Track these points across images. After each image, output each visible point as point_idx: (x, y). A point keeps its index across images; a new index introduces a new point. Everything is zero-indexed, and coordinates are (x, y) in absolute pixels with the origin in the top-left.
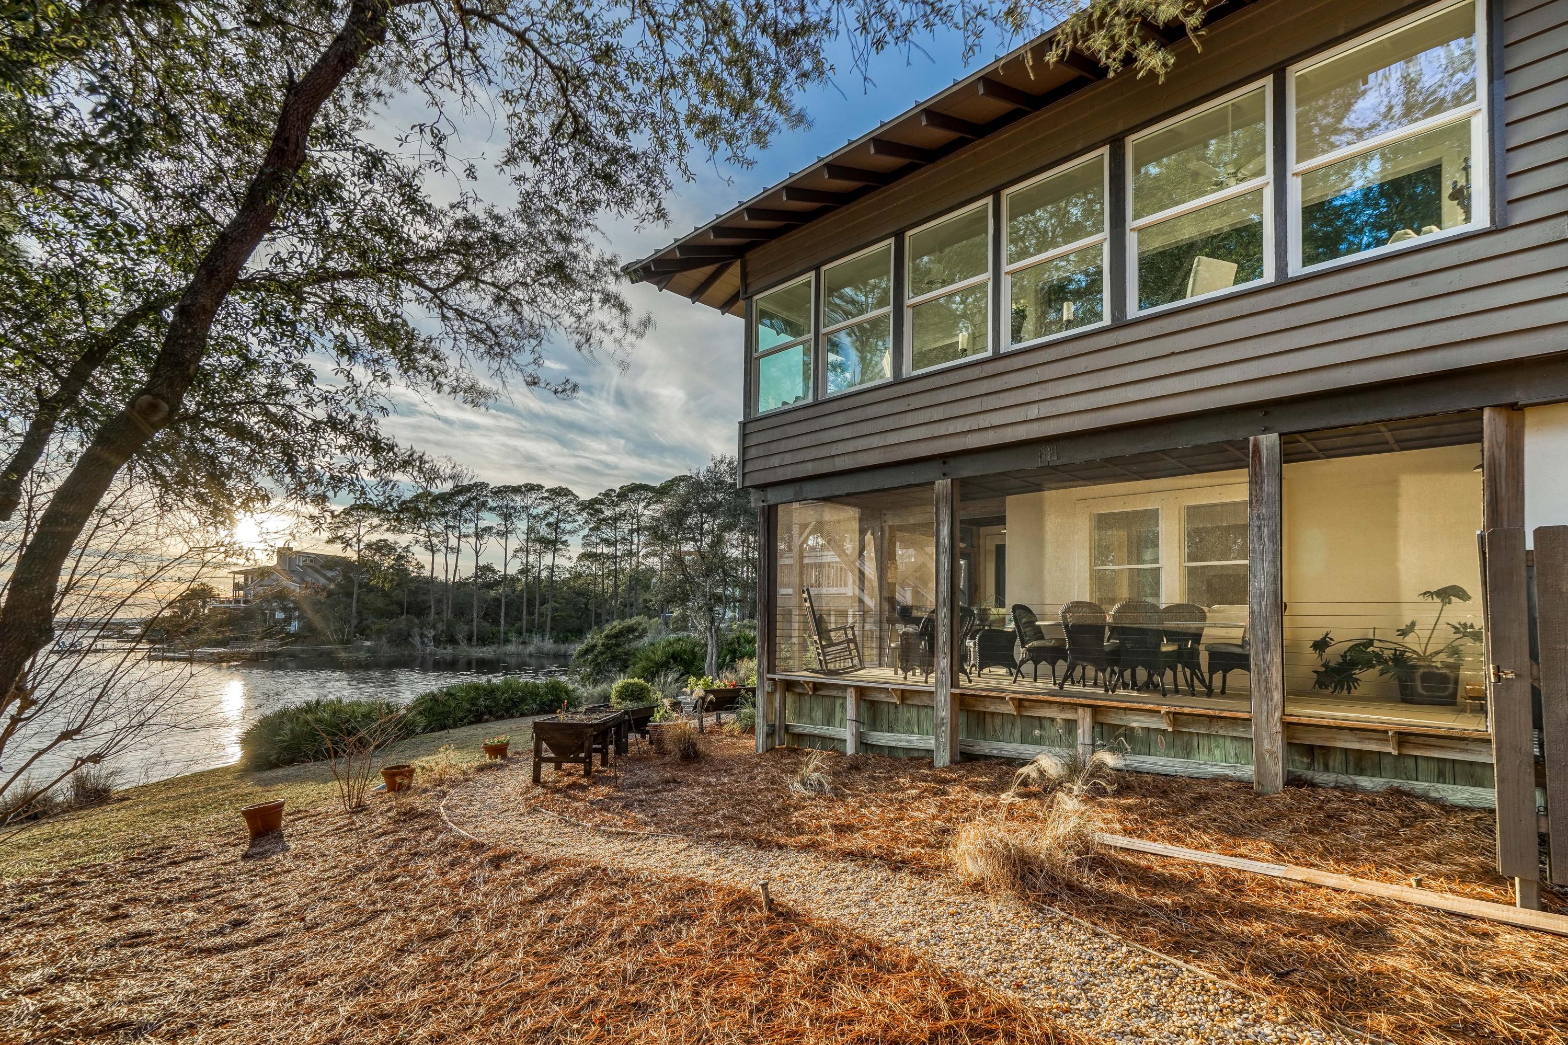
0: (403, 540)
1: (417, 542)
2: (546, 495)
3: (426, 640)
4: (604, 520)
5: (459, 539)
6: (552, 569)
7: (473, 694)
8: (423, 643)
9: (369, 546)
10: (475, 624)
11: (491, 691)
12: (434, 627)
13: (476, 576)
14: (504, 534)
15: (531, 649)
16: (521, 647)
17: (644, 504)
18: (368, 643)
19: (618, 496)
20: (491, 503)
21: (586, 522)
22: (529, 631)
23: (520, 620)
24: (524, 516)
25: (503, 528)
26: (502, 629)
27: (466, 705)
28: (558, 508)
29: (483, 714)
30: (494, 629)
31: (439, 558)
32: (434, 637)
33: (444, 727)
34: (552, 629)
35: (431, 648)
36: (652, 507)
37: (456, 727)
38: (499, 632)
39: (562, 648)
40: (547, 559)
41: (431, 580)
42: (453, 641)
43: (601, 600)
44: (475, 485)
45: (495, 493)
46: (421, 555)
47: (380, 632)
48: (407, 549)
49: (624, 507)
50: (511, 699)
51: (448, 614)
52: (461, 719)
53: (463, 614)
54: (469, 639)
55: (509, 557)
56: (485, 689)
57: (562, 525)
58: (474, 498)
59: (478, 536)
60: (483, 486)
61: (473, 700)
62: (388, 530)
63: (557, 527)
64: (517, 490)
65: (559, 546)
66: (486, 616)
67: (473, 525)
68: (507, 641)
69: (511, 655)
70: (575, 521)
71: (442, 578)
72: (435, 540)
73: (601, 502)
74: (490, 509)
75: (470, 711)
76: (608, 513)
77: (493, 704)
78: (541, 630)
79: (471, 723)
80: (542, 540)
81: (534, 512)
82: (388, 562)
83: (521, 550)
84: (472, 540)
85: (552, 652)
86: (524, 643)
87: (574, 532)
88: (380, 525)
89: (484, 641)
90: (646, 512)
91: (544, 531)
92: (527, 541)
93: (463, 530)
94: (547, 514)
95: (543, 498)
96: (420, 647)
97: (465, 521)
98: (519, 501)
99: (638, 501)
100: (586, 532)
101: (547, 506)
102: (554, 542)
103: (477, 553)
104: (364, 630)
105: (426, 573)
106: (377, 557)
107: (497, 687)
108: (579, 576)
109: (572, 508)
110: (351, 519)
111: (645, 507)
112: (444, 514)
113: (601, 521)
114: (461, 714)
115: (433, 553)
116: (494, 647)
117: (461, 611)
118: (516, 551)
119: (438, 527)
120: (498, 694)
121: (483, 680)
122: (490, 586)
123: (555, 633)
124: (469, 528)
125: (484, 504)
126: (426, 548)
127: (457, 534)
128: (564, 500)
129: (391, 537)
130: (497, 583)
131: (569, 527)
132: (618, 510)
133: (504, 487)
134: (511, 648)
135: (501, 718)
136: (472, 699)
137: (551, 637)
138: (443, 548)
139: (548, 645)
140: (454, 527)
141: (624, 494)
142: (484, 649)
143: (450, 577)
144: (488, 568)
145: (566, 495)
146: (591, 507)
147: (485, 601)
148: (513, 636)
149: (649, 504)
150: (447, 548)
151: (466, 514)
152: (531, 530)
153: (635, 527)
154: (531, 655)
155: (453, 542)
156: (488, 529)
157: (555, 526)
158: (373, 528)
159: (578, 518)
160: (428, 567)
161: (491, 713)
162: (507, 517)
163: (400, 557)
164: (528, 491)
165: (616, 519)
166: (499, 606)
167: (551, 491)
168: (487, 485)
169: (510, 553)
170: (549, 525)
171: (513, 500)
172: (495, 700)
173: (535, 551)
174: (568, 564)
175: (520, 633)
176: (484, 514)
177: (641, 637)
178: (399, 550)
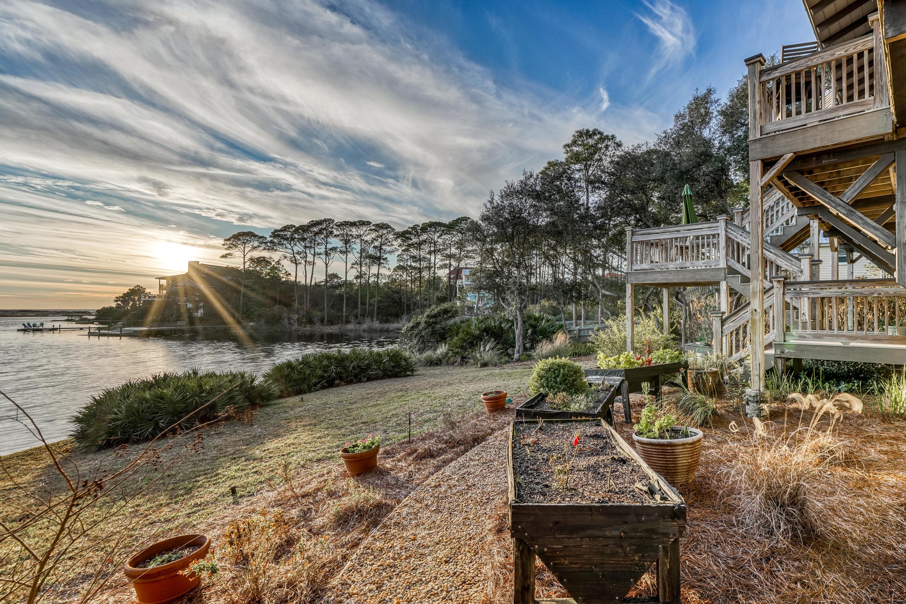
0: (275, 256)
1: (285, 257)
2: (373, 228)
3: (292, 322)
4: (412, 244)
5: (314, 256)
6: (377, 276)
7: (325, 362)
8: (290, 323)
9: (252, 260)
10: (325, 311)
11: (341, 360)
12: (297, 313)
13: (326, 281)
14: (345, 252)
15: (365, 326)
16: (357, 326)
17: (438, 234)
18: (252, 324)
19: (421, 230)
20: (336, 232)
21: (400, 245)
22: (363, 315)
23: (357, 308)
24: (358, 241)
25: (344, 249)
26: (344, 314)
27: (319, 372)
28: (381, 236)
29: (334, 379)
30: (339, 314)
31: (301, 268)
32: (298, 319)
33: (299, 392)
34: (378, 314)
35: (295, 327)
36: (443, 237)
37: (310, 391)
38: (342, 316)
39: (386, 326)
40: (374, 269)
41: (295, 284)
42: (311, 322)
43: (411, 295)
44: (325, 220)
45: (339, 226)
46: (288, 266)
47: (260, 316)
48: (278, 262)
49: (424, 237)
50: (359, 367)
51: (307, 305)
52: (315, 385)
53: (317, 305)
54: (322, 321)
55: (348, 267)
56: (336, 359)
57: (384, 247)
58: (324, 229)
59: (327, 254)
60: (330, 221)
61: (325, 369)
62: (265, 249)
63: (381, 249)
64: (353, 224)
65: (382, 261)
66: (332, 307)
67: (324, 247)
68: (348, 322)
69: (351, 331)
70: (392, 245)
71: (303, 282)
72: (298, 257)
73: (410, 233)
74: (335, 236)
75: (323, 377)
76: (415, 240)
77: (342, 371)
78: (371, 315)
79: (323, 388)
80: (370, 257)
81: (366, 238)
82: (266, 271)
83: (356, 263)
84: (323, 257)
85: (379, 329)
86: (359, 323)
87: (391, 252)
88: (259, 246)
89: (331, 323)
90: (439, 240)
91: (371, 251)
92: (361, 257)
93: (317, 250)
94: (374, 240)
95: (371, 230)
96: (288, 326)
97: (318, 244)
98: (354, 231)
99: (435, 232)
100: (399, 252)
101: (374, 235)
102: (379, 258)
103: (327, 265)
104: (250, 315)
105: (292, 278)
106: (258, 269)
107: (348, 357)
108: (394, 281)
109: (391, 236)
110: (239, 242)
111: (438, 237)
112: (304, 239)
113: (409, 245)
114: (314, 380)
115: (296, 264)
116: (339, 326)
117: (316, 303)
118: (353, 264)
119: (299, 247)
120: (347, 363)
121: (334, 350)
122: (336, 287)
123: (380, 317)
124: (321, 249)
125: (331, 233)
126: (292, 261)
127: (312, 252)
128: (385, 232)
129: (266, 254)
130: (340, 286)
131: (388, 249)
132: (421, 238)
133: (345, 222)
134: (350, 326)
135: (350, 382)
136: (325, 366)
137: (378, 319)
138: (303, 262)
139: (377, 325)
140: (311, 247)
141: (425, 228)
142: (332, 327)
143: (308, 281)
144: (335, 276)
145: (386, 228)
146: (404, 235)
147: (333, 296)
148: (352, 319)
149: (441, 235)
150: (306, 261)
151: (319, 239)
152: (362, 250)
153: (432, 249)
154: (364, 331)
155: (310, 258)
156: (334, 249)
157: (379, 248)
158: (254, 248)
159: (395, 243)
160: (293, 274)
161: (341, 379)
162: (347, 242)
163: (274, 268)
164: (361, 225)
165: (420, 244)
166: (342, 299)
167: (377, 225)
168: (333, 221)
169: (349, 266)
170: (375, 247)
171: (351, 231)
172: (345, 368)
173: (366, 264)
174: (388, 273)
175: (356, 317)
176: (331, 240)
177: (453, 316)
178: (273, 263)
